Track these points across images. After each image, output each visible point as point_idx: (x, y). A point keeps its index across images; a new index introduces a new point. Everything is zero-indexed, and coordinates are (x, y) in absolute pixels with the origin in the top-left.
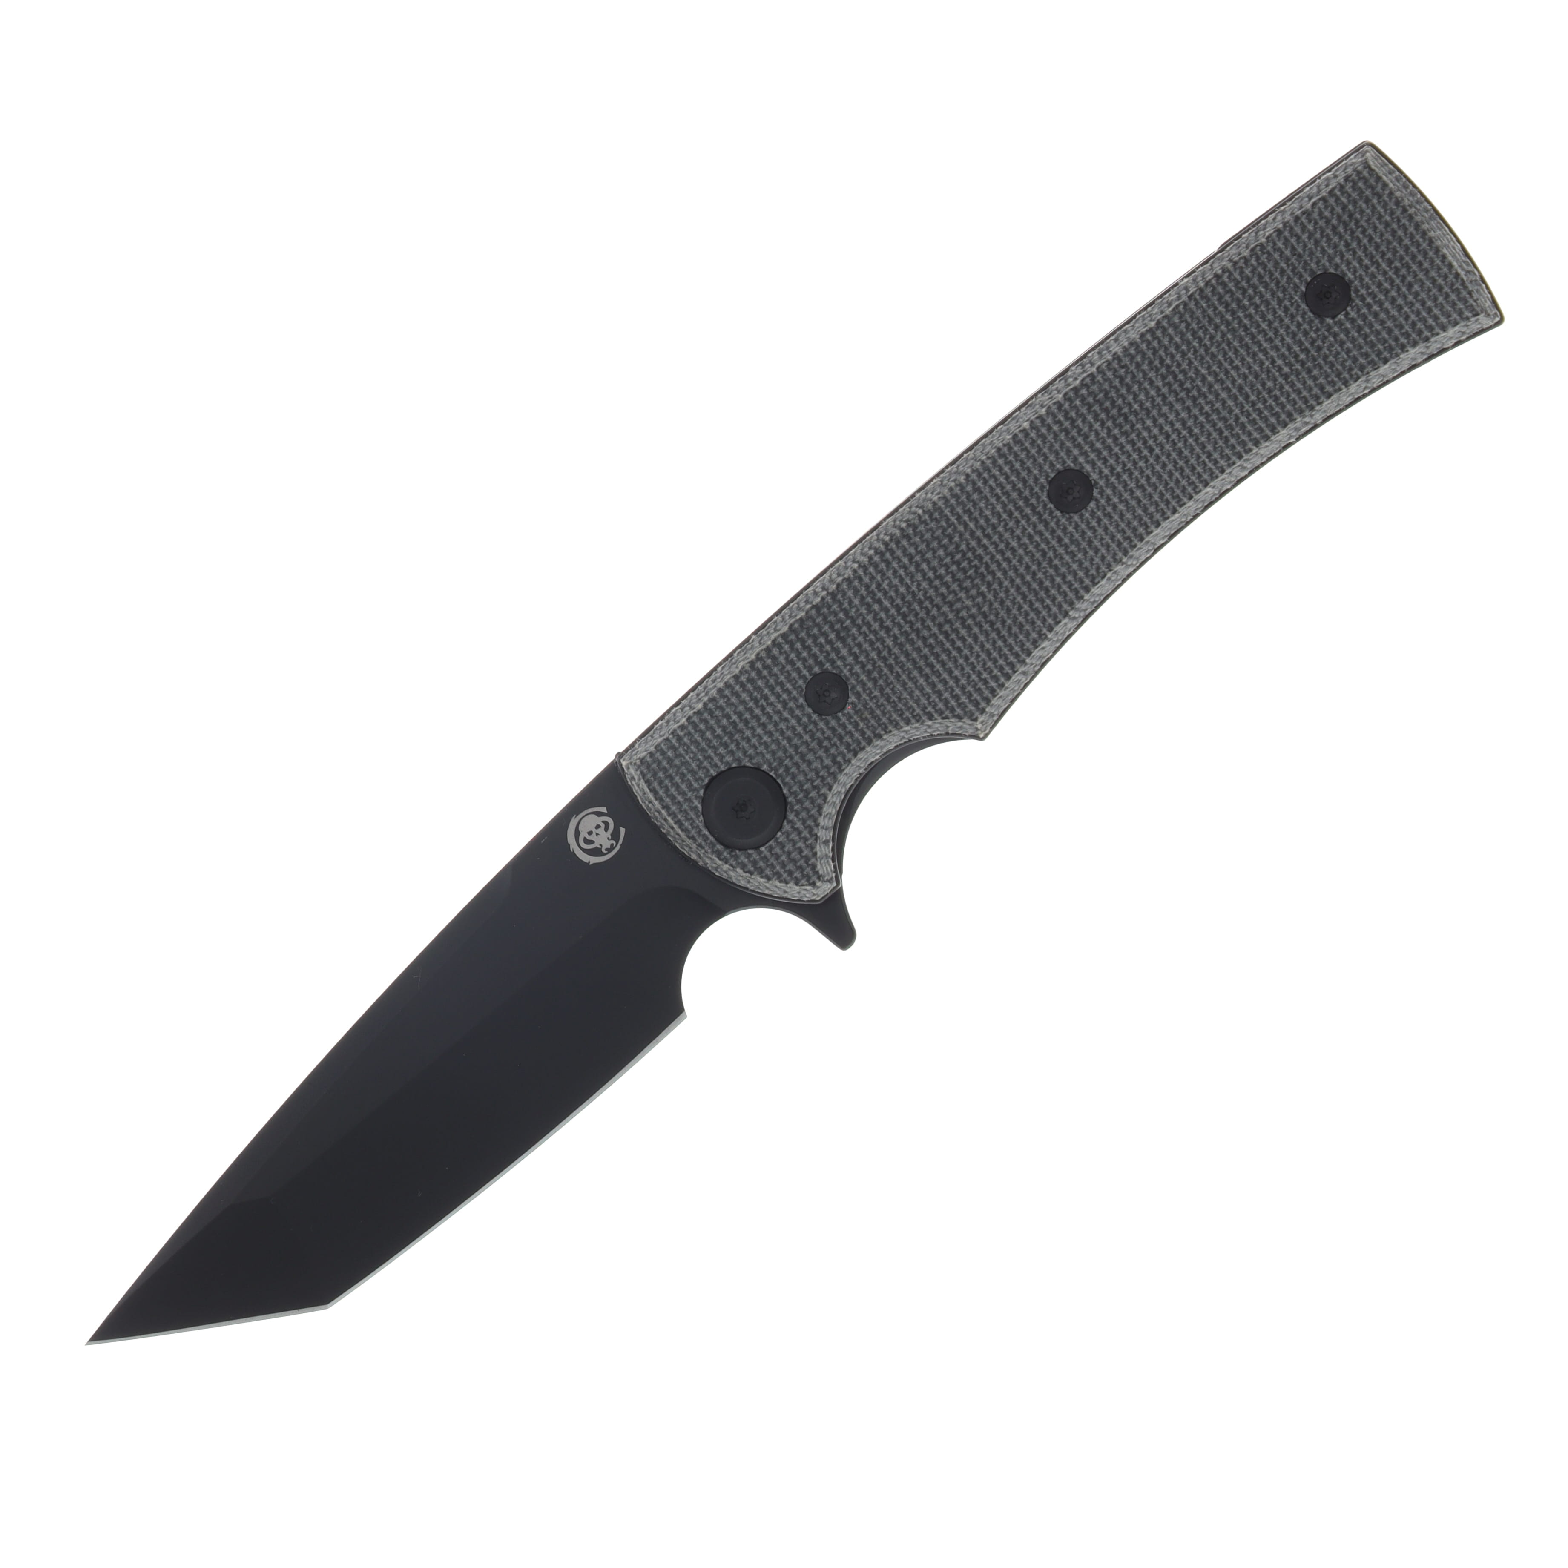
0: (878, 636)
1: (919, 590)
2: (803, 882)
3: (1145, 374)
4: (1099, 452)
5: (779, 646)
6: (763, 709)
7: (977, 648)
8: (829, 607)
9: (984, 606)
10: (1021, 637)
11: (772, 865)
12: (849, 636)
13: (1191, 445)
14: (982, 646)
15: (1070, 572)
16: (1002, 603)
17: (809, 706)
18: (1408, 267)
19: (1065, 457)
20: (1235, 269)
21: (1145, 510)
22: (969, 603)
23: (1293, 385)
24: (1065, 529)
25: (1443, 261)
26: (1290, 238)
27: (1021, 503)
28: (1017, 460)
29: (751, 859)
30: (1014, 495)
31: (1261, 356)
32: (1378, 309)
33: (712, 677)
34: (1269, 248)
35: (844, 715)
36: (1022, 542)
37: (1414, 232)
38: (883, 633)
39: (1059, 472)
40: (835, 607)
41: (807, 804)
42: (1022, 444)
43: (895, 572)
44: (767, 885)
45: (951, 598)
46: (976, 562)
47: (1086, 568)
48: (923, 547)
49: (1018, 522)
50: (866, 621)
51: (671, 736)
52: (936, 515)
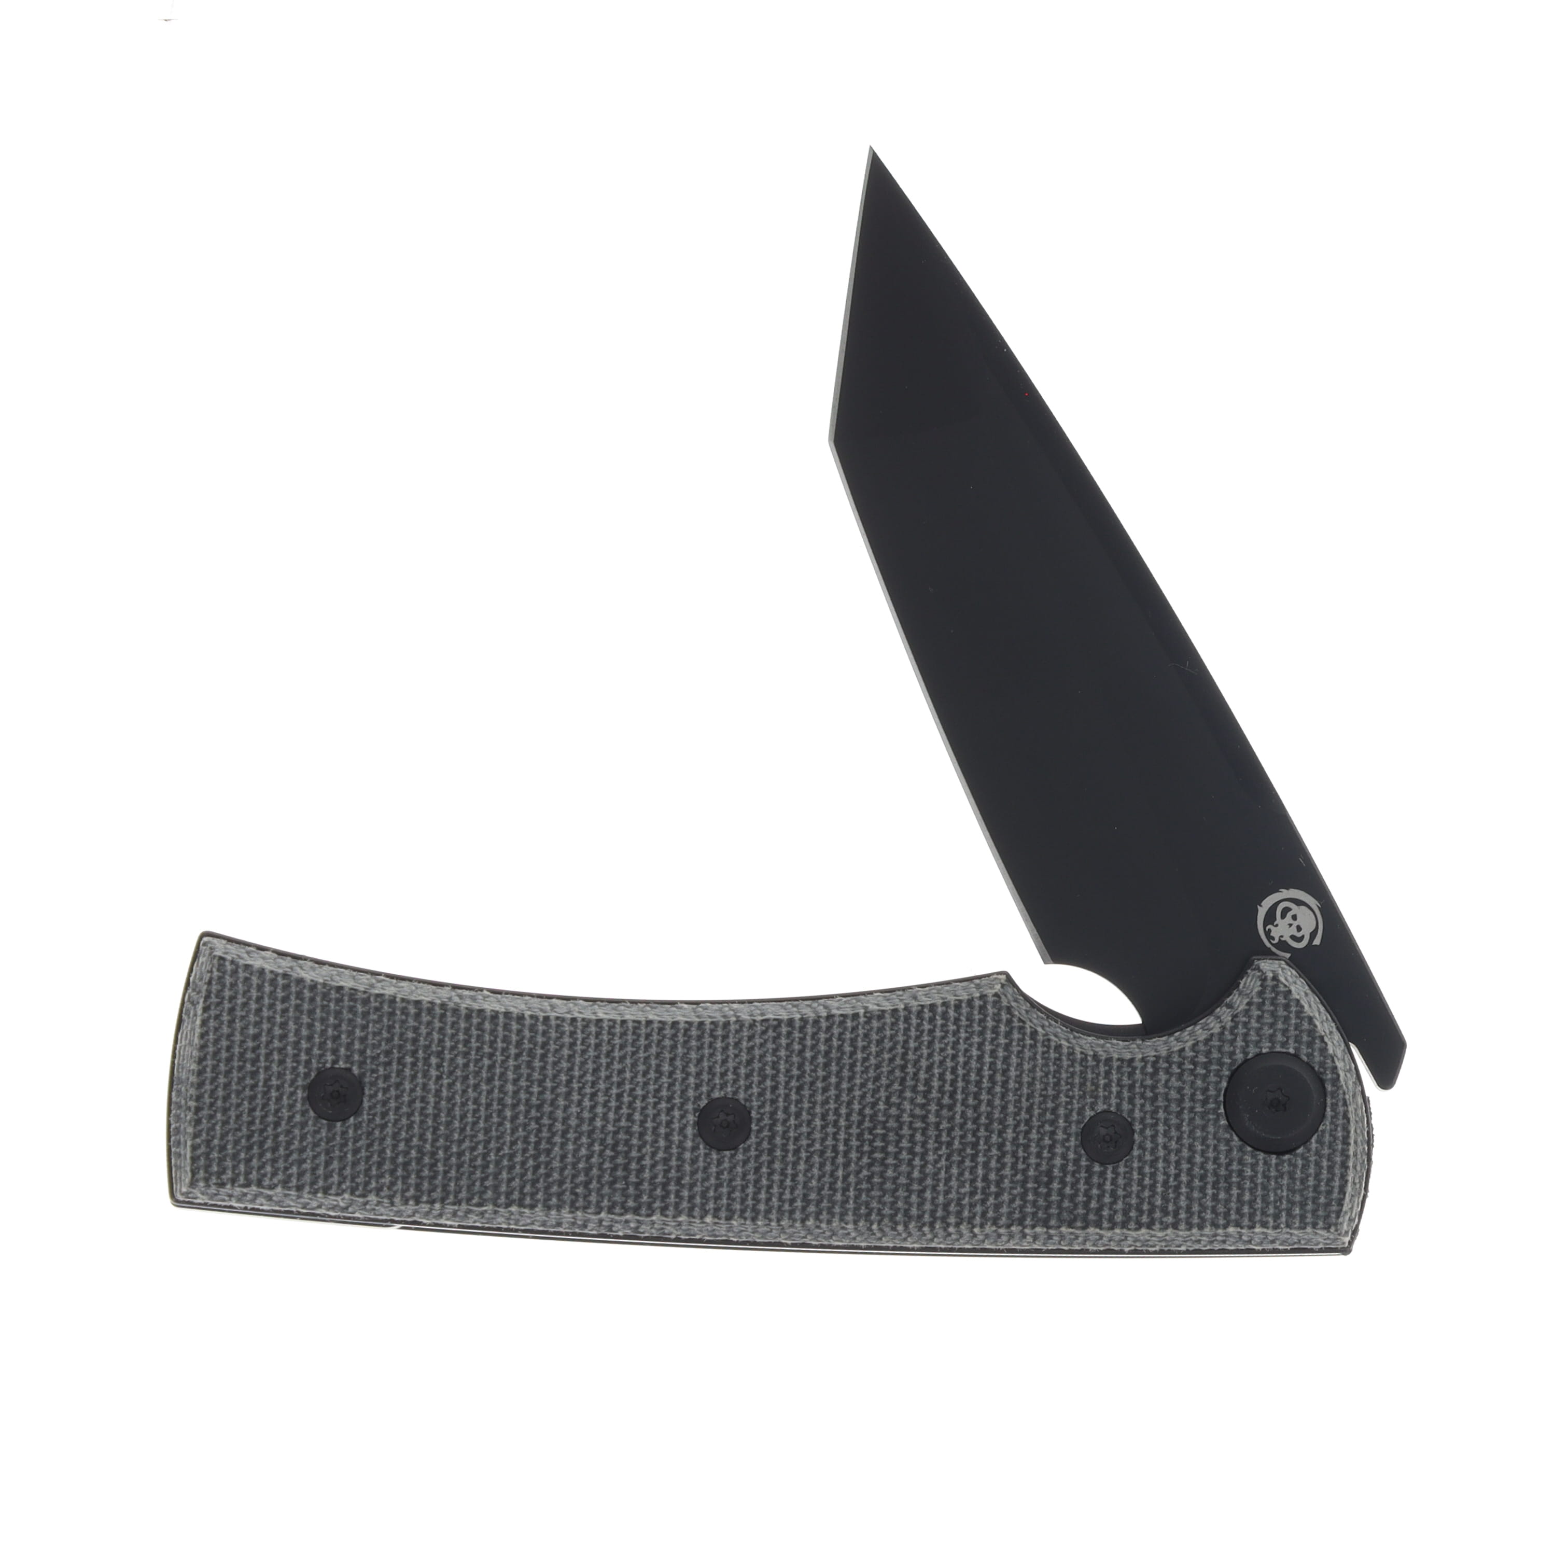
0: (1015, 1148)
1: (940, 1156)
2: (1282, 988)
3: (562, 1169)
4: (667, 1136)
5: (1111, 1219)
6: (1177, 1176)
7: (937, 1058)
8: (1034, 1214)
9: (896, 1090)
10: (888, 1033)
11: (1296, 1029)
12: (1041, 1172)
13: (580, 1069)
14: (930, 1055)
15: (792, 1052)
16: (877, 1079)
17: (1133, 1142)
18: (242, 1055)
19: (701, 1159)
20: (395, 1192)
21: (674, 1047)
22: (907, 1106)
23: (441, 1041)
24: (761, 1094)
25: (207, 1033)
26: (322, 1177)
27: (778, 1153)
28: (747, 1195)
29: (1310, 1050)
30: (777, 1166)
31: (445, 1093)
32: (303, 1042)
33: (1197, 1247)
34: (348, 1184)
35: (1110, 1105)
36: (810, 1117)
37: (208, 1082)
38: (1008, 1147)
39: (719, 1150)
40: (1029, 1209)
41: (1215, 1055)
42: (729, 1205)
43: (947, 1193)
44: (1317, 1015)
45: (919, 1124)
46: (867, 1136)
47: (774, 1042)
48: (901, 1193)
49: (797, 1139)
50: (1013, 1172)
51: (1282, 1226)
52: (863, 1210)
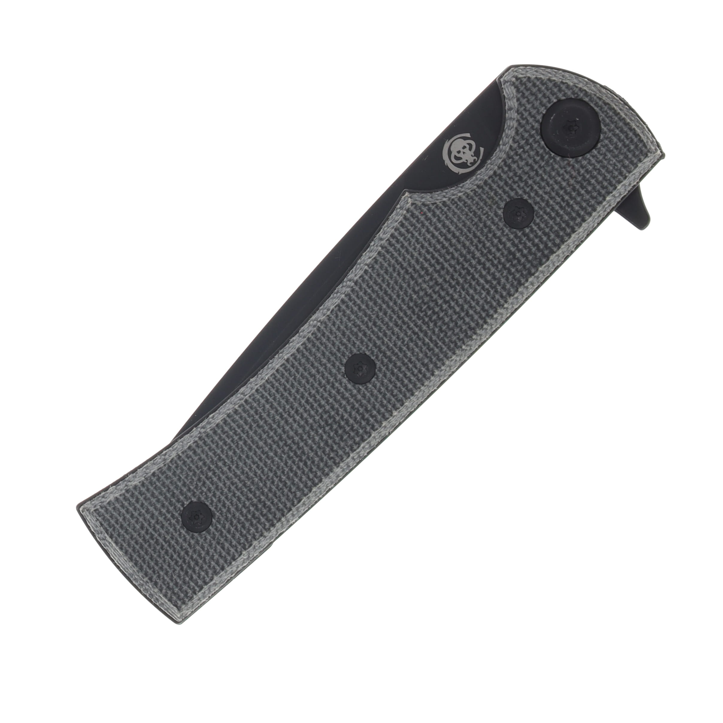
0: (486, 257)
1: (459, 292)
2: (524, 80)
3: (316, 454)
4: (343, 397)
5: (555, 245)
6: (563, 199)
7: (416, 254)
8: (522, 275)
9: (414, 284)
10: (386, 265)
11: (548, 90)
12: (506, 256)
13: (280, 407)
14: (412, 256)
15: (356, 312)
16: (401, 288)
17: (530, 204)
18: (144, 540)
19: (366, 392)
20: (261, 531)
21: (308, 360)
22: (424, 286)
23: (215, 453)
24: (362, 342)
25: (122, 545)
26: (227, 555)
27: (394, 358)
28: (400, 388)
29: (563, 93)
30: (399, 364)
31: (238, 472)
32: (162, 510)
33: (601, 219)
34: (239, 547)
35: (506, 200)
36: (391, 331)
37: (143, 564)
38: (483, 260)
39: (369, 381)
40: (518, 275)
41: (526, 135)
42: (396, 399)
43: (478, 303)
44: (550, 75)
45: (437, 288)
46: (422, 315)
47: (345, 316)
48: (460, 323)
49: (395, 345)
50: (495, 267)
51: (627, 175)
52: (452, 346)
